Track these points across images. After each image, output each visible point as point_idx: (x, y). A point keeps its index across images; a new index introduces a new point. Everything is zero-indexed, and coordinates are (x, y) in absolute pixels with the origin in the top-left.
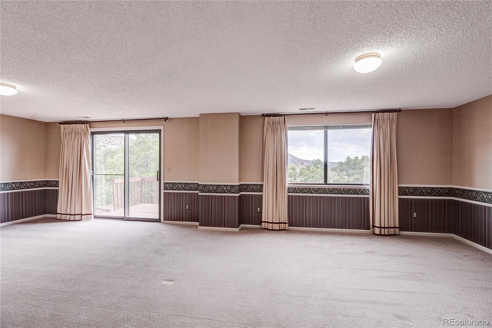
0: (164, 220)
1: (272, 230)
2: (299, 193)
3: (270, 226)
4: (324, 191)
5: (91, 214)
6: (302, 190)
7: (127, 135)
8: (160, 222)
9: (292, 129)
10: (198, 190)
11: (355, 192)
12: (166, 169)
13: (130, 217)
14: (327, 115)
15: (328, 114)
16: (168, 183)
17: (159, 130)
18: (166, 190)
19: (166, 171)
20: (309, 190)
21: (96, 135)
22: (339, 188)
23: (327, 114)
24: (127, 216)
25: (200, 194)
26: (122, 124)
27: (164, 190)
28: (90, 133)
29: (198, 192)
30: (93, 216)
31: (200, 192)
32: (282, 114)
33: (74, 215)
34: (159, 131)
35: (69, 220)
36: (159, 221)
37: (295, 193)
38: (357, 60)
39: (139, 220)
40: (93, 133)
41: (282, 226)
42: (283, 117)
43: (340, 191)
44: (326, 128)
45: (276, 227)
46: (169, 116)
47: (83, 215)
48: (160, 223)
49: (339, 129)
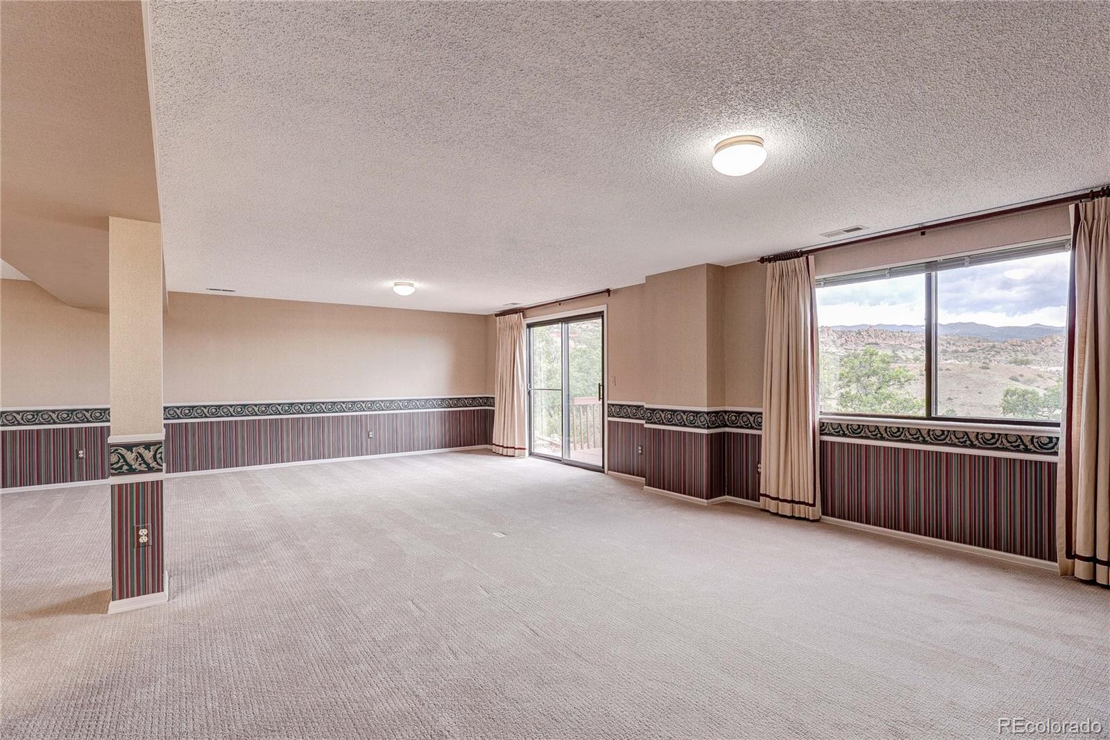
0: (609, 470)
1: (777, 514)
2: (849, 437)
3: (772, 506)
4: (918, 436)
5: (524, 449)
6: (857, 431)
7: (566, 325)
8: (603, 472)
9: (828, 282)
10: (644, 419)
11: (1018, 444)
12: (611, 379)
13: (571, 459)
14: (923, 234)
15: (927, 231)
16: (613, 405)
17: (599, 312)
18: (611, 416)
19: (611, 383)
20: (877, 433)
21: (535, 328)
22: (962, 430)
23: (922, 230)
24: (566, 457)
25: (647, 426)
26: (558, 308)
27: (609, 416)
28: (525, 326)
29: (643, 422)
30: (527, 452)
31: (646, 423)
32: (803, 250)
33: (507, 447)
34: (600, 314)
35: (502, 455)
36: (601, 470)
37: (839, 436)
38: (718, 148)
39: (577, 464)
40: (529, 326)
41: (801, 511)
42: (802, 260)
43: (965, 440)
44: (931, 266)
45: (786, 509)
46: (612, 287)
47: (515, 449)
48: (602, 474)
49: (963, 265)
